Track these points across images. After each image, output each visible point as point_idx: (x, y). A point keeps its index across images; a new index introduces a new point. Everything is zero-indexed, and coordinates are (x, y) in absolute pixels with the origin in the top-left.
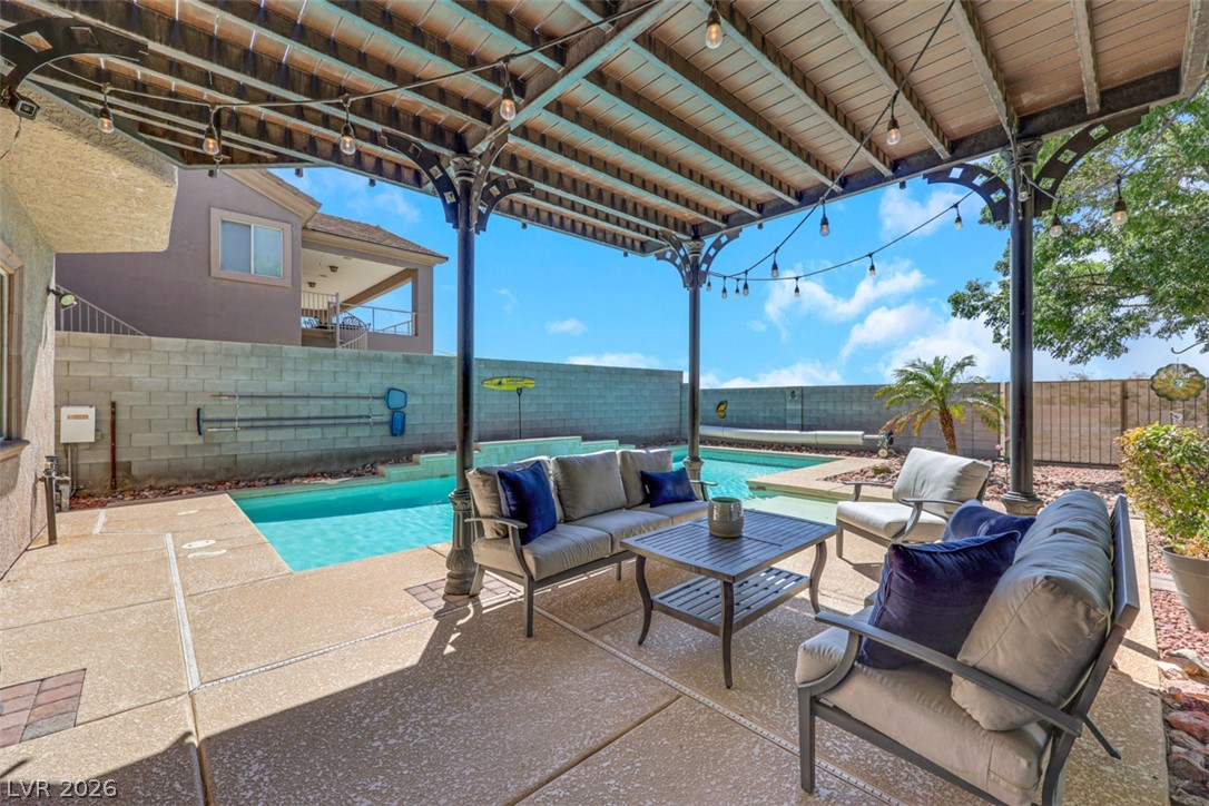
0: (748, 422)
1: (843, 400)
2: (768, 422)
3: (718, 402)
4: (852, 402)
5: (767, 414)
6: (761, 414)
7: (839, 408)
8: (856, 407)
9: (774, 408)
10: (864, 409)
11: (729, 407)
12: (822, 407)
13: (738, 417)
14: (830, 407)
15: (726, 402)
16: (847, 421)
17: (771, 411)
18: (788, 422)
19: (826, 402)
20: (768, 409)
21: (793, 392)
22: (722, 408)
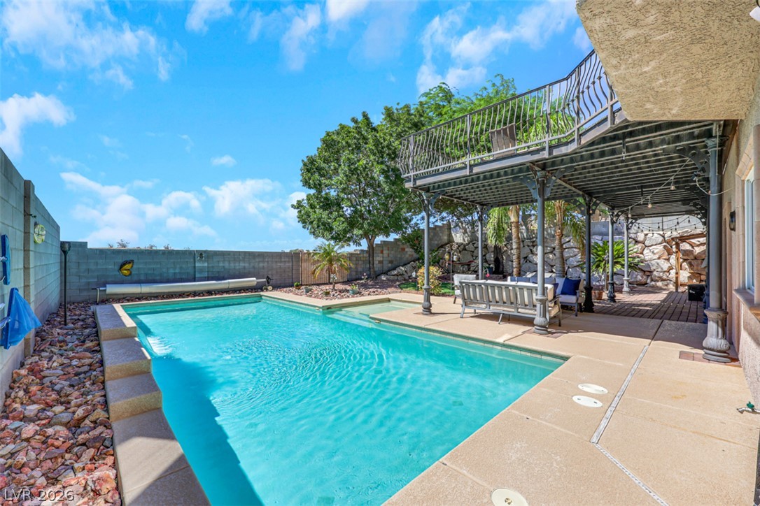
0: (158, 278)
1: (235, 260)
2: (178, 277)
3: (121, 261)
4: (239, 261)
5: (177, 271)
6: (171, 271)
7: (232, 265)
8: (242, 264)
9: (184, 266)
10: (247, 265)
11: (135, 266)
12: (221, 264)
13: (146, 274)
14: (226, 264)
15: (132, 261)
16: (237, 273)
17: (181, 268)
18: (198, 275)
19: (224, 261)
20: (178, 266)
21: (201, 254)
22: (127, 266)
